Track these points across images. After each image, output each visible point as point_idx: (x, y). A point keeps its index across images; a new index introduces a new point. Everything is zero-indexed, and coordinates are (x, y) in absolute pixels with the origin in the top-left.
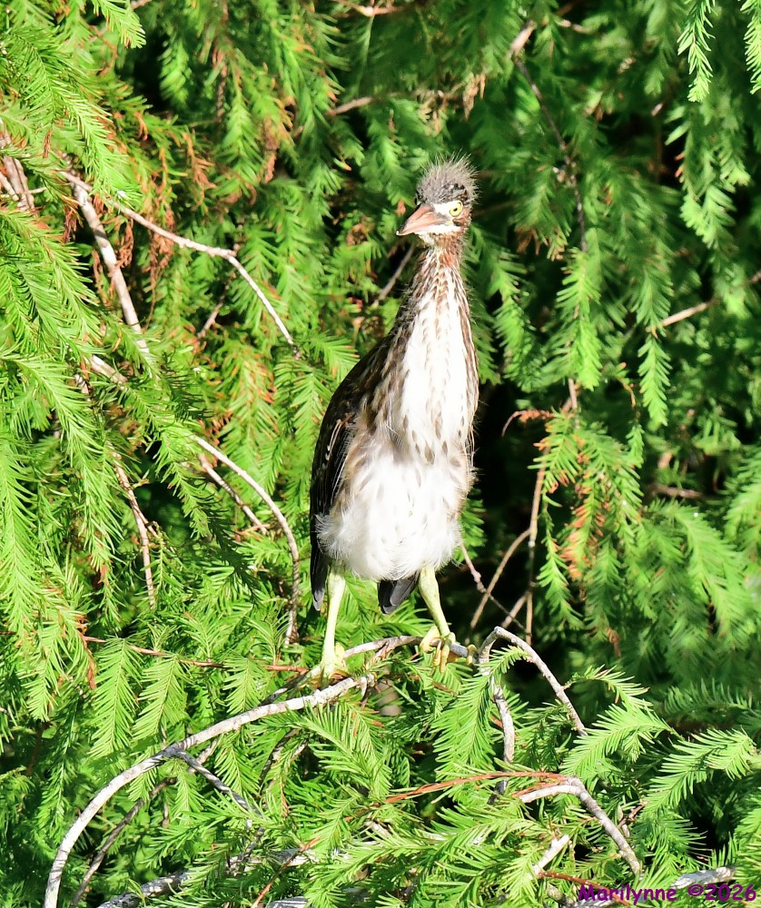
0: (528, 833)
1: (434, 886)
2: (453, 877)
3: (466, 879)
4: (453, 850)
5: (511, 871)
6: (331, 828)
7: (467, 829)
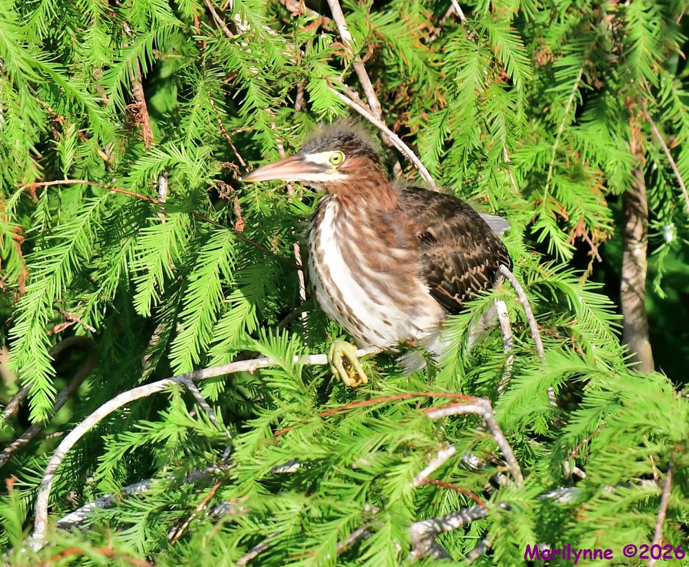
0: (418, 444)
1: (334, 488)
2: (347, 478)
3: (359, 482)
4: (350, 455)
5: (393, 476)
6: (257, 434)
7: (366, 438)
